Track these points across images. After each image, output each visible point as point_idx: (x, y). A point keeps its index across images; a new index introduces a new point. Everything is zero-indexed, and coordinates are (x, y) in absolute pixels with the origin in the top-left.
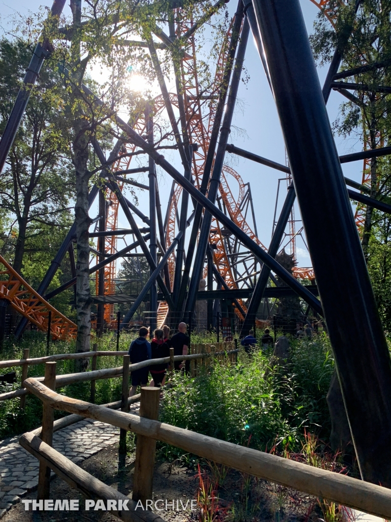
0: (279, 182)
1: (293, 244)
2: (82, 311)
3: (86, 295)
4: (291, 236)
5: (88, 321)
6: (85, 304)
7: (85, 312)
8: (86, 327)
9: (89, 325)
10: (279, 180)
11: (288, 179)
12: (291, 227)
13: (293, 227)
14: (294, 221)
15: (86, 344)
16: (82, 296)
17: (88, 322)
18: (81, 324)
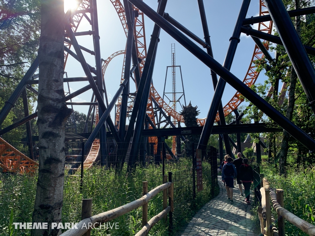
0: (167, 68)
1: (175, 107)
2: (49, 129)
3: (57, 100)
4: (174, 102)
5: (61, 149)
6: (56, 117)
7: (55, 131)
8: (58, 161)
9: (62, 157)
10: (167, 67)
11: (173, 66)
12: (173, 97)
13: (174, 96)
14: (176, 93)
15: (57, 192)
16: (51, 102)
17: (62, 151)
18: (47, 154)
